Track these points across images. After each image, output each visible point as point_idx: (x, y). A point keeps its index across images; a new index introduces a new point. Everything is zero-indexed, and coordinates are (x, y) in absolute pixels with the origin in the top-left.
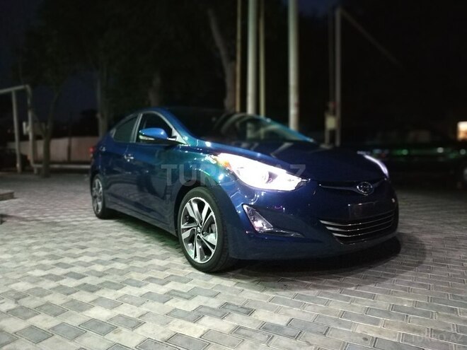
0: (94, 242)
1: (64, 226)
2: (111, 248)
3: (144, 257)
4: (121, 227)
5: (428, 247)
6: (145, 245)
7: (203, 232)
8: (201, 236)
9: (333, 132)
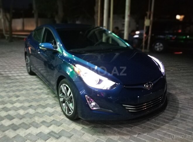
0: (24, 92)
1: (12, 80)
2: (30, 97)
3: (44, 105)
4: (38, 81)
5: (180, 106)
6: (46, 96)
7: (68, 101)
8: (68, 103)
9: (148, 28)
